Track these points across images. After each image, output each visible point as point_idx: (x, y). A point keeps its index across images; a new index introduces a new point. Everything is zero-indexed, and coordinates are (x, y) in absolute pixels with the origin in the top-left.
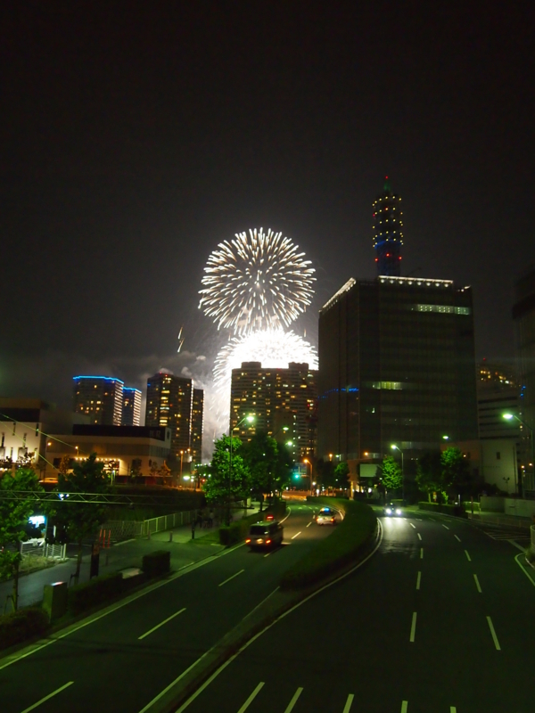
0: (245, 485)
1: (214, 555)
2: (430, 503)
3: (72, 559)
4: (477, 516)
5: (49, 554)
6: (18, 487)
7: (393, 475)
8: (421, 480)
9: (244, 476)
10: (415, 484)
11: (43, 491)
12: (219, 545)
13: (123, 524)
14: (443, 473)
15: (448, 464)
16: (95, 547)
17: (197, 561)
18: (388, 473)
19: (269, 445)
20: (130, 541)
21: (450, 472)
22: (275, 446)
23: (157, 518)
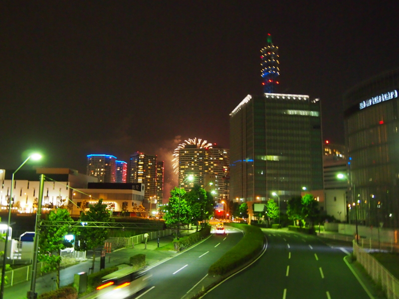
0: (188, 216)
1: (171, 256)
2: (295, 226)
3: (90, 260)
4: (322, 234)
5: (76, 257)
6: (59, 219)
7: (273, 211)
8: (290, 213)
9: (187, 211)
10: (286, 215)
12: (173, 251)
13: (118, 240)
14: (303, 209)
15: (306, 204)
16: (103, 252)
17: (160, 259)
18: (271, 209)
19: (201, 193)
20: (122, 249)
21: (307, 209)
22: (205, 194)
23: (137, 236)
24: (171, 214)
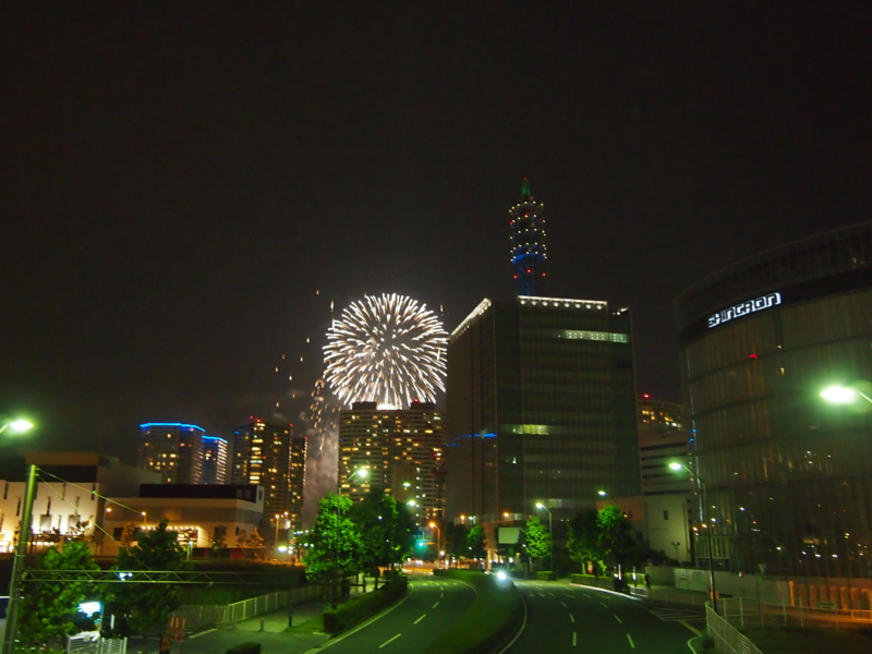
0: (356, 556)
1: (317, 647)
2: (585, 575)
5: (105, 652)
6: (65, 565)
7: (539, 543)
8: (573, 546)
9: (354, 545)
10: (566, 551)
11: (99, 570)
12: (323, 634)
13: (201, 611)
14: (600, 537)
15: (606, 526)
16: (164, 640)
18: (533, 538)
19: (386, 506)
20: (209, 631)
21: (608, 537)
22: (394, 506)
23: (244, 602)
24: (319, 552)
